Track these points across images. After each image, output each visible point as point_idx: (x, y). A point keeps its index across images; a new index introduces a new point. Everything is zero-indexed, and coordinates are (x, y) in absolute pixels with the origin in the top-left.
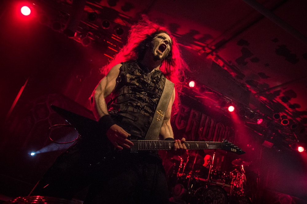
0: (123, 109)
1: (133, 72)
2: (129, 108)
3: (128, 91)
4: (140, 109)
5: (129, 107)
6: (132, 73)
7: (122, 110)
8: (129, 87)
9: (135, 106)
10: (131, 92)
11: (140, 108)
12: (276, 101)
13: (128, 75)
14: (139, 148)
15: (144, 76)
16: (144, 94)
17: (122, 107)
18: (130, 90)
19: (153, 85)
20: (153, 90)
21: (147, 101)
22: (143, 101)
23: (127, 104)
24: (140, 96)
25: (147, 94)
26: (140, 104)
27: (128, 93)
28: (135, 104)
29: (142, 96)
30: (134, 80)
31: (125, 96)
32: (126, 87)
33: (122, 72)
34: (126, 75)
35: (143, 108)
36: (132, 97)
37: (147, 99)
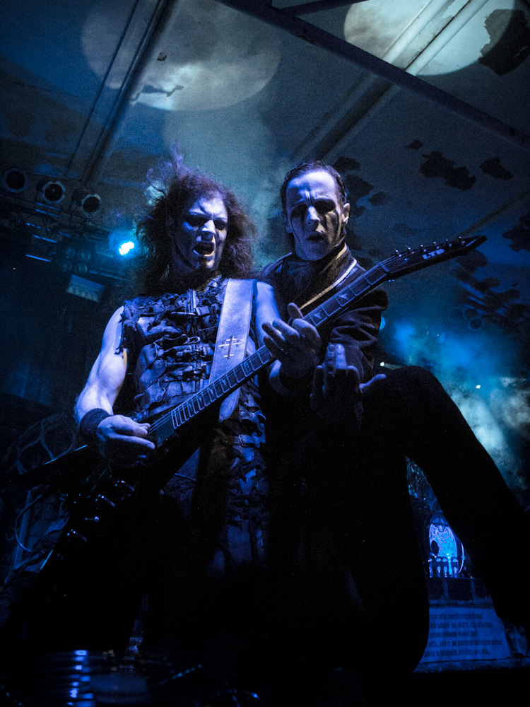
0: (158, 396)
1: (151, 310)
2: (170, 387)
3: (155, 354)
4: (197, 378)
5: (168, 385)
6: (150, 313)
7: (156, 398)
8: (153, 346)
9: (181, 378)
10: (161, 353)
13: (141, 321)
14: (176, 425)
15: (180, 302)
16: (193, 342)
17: (154, 393)
18: (158, 349)
19: (205, 310)
20: (210, 321)
21: (205, 354)
22: (199, 357)
23: (163, 381)
24: (185, 351)
25: (199, 339)
26: (193, 367)
27: (158, 358)
28: (179, 373)
29: (189, 348)
30: (159, 324)
31: (155, 369)
32: (147, 348)
33: (126, 322)
34: (136, 324)
35: (203, 373)
36: (170, 362)
37: (204, 348)
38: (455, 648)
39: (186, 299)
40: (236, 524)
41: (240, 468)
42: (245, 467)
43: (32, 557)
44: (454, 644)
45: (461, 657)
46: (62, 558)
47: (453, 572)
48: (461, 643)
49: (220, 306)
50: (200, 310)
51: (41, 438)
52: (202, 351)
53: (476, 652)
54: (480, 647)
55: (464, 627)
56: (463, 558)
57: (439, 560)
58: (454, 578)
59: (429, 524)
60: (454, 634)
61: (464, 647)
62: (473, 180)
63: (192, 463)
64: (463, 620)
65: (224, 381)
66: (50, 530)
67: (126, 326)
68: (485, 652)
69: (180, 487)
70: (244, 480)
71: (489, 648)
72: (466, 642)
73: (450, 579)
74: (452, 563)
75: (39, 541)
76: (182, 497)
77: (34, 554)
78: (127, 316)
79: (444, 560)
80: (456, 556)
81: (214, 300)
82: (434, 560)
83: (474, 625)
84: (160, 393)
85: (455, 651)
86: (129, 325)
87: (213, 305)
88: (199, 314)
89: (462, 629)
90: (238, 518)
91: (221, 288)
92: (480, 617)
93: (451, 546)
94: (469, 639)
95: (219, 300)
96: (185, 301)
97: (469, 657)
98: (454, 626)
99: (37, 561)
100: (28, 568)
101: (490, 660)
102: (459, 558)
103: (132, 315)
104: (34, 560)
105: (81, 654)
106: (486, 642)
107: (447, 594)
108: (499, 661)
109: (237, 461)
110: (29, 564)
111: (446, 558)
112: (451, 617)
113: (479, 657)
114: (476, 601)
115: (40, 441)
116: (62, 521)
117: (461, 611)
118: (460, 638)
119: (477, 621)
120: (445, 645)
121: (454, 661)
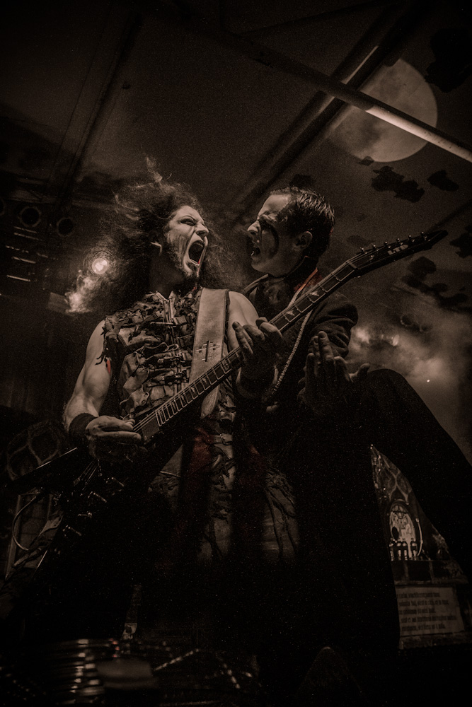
0: (142, 400)
1: (131, 321)
2: (153, 392)
3: (137, 362)
4: (179, 382)
7: (140, 403)
8: (135, 355)
9: (164, 382)
10: (143, 360)
11: (178, 379)
12: (397, 288)
13: (122, 332)
14: (160, 423)
15: (158, 313)
16: (173, 349)
17: (138, 397)
18: (140, 358)
19: (182, 320)
20: (187, 329)
21: (185, 359)
22: (178, 362)
23: (147, 386)
24: (165, 358)
25: (178, 346)
26: (174, 372)
27: (140, 366)
28: (161, 378)
29: (169, 355)
30: (139, 334)
31: (137, 375)
32: (129, 357)
33: (107, 335)
34: (117, 335)
35: (183, 377)
36: (152, 369)
37: (183, 354)
38: (415, 624)
39: (163, 309)
40: (222, 517)
41: (222, 465)
42: (227, 463)
43: (29, 554)
44: (414, 620)
45: (420, 632)
46: (59, 553)
47: (413, 555)
48: (420, 619)
49: (196, 314)
50: (177, 320)
51: (29, 444)
52: (182, 357)
53: (433, 627)
54: (438, 622)
55: (423, 604)
56: (422, 542)
57: (399, 545)
58: (413, 561)
59: (389, 512)
60: (414, 612)
61: (423, 623)
62: (422, 192)
63: (176, 461)
64: (422, 599)
65: (204, 380)
66: (45, 528)
67: (108, 337)
68: (442, 626)
69: (166, 484)
70: (228, 476)
71: (445, 622)
72: (424, 619)
73: (410, 562)
74: (411, 547)
75: (36, 539)
76: (170, 493)
77: (32, 551)
78: (108, 328)
79: (404, 545)
80: (415, 540)
81: (190, 310)
82: (395, 544)
83: (432, 603)
84: (144, 397)
85: (415, 627)
86: (110, 337)
87: (189, 315)
88: (177, 323)
89: (421, 607)
90: (223, 512)
91: (195, 299)
92: (437, 595)
93: (410, 530)
94: (427, 615)
95: (194, 309)
96: (163, 312)
97: (427, 632)
98: (414, 604)
99: (35, 558)
100: (27, 564)
101: (445, 634)
102: (418, 542)
103: (113, 327)
104: (33, 557)
105: (83, 642)
106: (442, 618)
107: (407, 575)
108: (454, 635)
109: (219, 458)
110: (27, 560)
111: (406, 542)
112: (412, 596)
113: (436, 631)
114: (434, 580)
115: (27, 447)
116: (57, 520)
117: (420, 590)
118: (420, 615)
119: (435, 599)
120: (406, 622)
121: (414, 636)
